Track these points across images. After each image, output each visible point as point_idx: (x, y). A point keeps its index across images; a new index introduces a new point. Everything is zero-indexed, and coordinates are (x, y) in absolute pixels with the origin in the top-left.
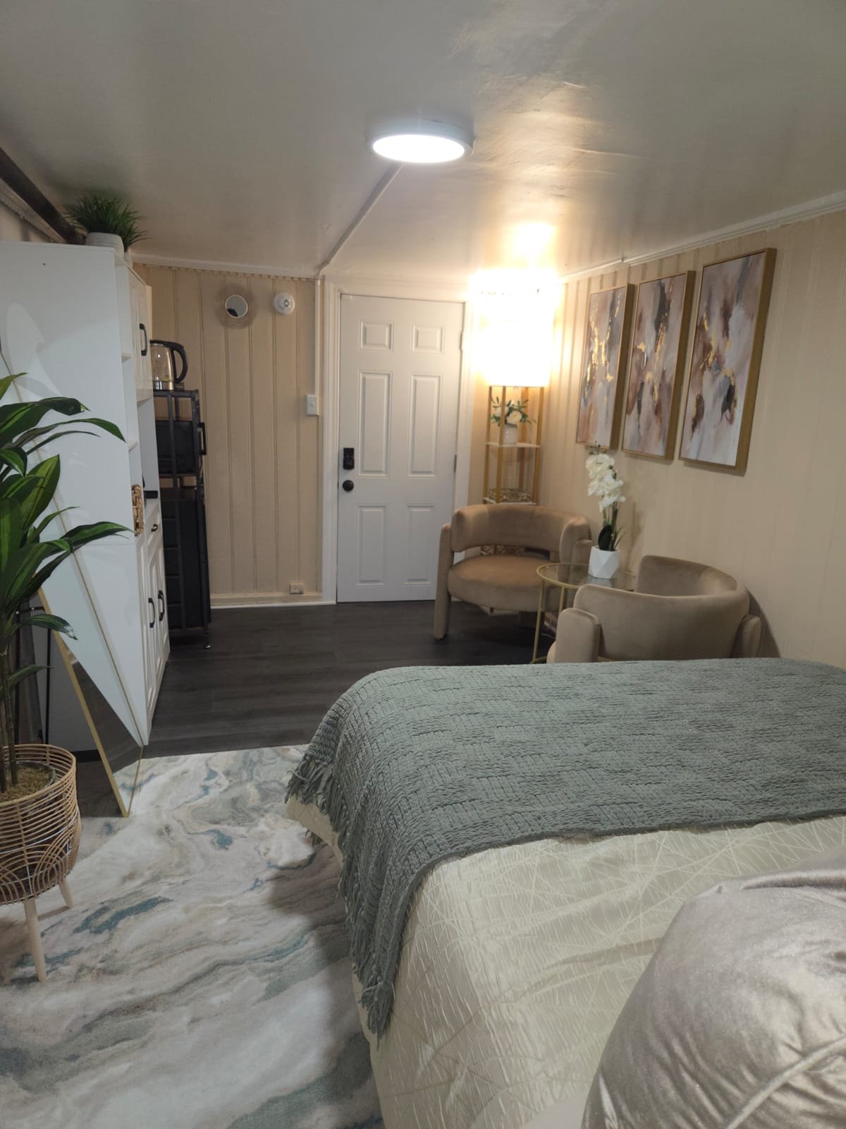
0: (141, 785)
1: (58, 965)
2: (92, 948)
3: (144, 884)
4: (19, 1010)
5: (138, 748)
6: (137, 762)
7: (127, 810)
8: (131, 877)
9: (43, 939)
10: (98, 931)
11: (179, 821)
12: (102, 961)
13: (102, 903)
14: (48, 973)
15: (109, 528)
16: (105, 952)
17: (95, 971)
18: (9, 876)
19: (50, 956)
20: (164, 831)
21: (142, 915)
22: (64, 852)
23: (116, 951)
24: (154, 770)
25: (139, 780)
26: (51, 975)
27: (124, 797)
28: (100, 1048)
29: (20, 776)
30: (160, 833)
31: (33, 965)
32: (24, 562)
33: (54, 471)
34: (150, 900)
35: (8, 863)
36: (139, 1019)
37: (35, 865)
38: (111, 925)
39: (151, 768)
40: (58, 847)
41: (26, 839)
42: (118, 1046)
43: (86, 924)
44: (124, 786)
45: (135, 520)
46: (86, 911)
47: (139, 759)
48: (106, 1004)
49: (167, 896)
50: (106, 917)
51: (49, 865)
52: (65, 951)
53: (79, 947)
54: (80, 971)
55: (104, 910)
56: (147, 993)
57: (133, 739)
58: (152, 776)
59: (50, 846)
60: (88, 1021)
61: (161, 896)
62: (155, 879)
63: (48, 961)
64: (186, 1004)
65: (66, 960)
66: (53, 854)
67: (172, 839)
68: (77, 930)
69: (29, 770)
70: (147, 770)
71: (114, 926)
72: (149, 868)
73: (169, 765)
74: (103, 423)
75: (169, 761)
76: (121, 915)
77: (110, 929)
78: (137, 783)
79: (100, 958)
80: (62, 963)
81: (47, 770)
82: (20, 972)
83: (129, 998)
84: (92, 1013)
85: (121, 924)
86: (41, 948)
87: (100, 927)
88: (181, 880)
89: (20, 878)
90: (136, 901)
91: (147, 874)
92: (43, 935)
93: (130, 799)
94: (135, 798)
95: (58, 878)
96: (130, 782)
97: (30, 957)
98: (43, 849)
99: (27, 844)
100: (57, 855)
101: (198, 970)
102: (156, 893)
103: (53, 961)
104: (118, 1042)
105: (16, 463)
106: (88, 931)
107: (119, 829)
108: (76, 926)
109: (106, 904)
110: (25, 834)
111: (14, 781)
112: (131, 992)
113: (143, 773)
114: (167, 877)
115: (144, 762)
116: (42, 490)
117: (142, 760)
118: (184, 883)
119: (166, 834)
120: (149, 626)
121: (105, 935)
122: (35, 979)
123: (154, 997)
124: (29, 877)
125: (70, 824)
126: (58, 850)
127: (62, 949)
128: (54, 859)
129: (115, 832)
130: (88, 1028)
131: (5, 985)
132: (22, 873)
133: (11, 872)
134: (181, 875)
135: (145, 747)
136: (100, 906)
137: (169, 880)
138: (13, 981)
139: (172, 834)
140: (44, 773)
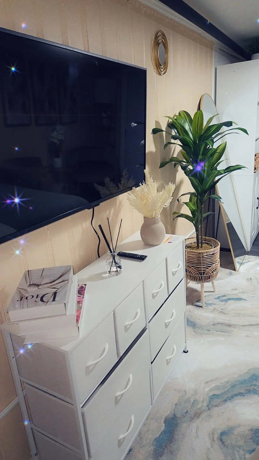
0: (244, 263)
1: (208, 306)
2: (220, 305)
3: (239, 293)
4: (196, 313)
5: (246, 251)
6: (245, 256)
7: (238, 270)
8: (235, 289)
9: (205, 298)
10: (222, 301)
11: (256, 278)
12: (221, 309)
13: (224, 294)
14: (205, 306)
15: (240, 167)
16: (223, 307)
17: (219, 311)
18: (197, 273)
19: (206, 302)
20: (249, 279)
21: (237, 301)
22: (213, 271)
23: (226, 308)
24: (250, 260)
25: (244, 261)
26: (206, 307)
27: (237, 266)
28: (216, 331)
29: (203, 245)
30: (248, 280)
31: (201, 303)
32: (210, 177)
33: (224, 147)
34: (240, 298)
35: (197, 269)
36: (229, 329)
37: (205, 272)
38: (226, 301)
39: (249, 258)
40: (211, 269)
41: (203, 264)
42: (221, 333)
43: (219, 298)
44: (238, 262)
45: (255, 167)
46: (219, 294)
47: (245, 255)
48: (220, 321)
49: (246, 299)
50: (225, 298)
51: (208, 274)
52: (211, 303)
53: (215, 303)
54: (214, 309)
55: (224, 296)
56: (234, 323)
57: (244, 248)
58: (249, 261)
59: (209, 268)
60: (214, 323)
61: (244, 298)
62: (243, 293)
63: (206, 304)
64: (246, 331)
65: (211, 305)
66: (210, 271)
67: (252, 282)
68: (216, 299)
69: (206, 245)
70: (248, 259)
71: (227, 301)
72: (242, 289)
73: (256, 259)
74: (242, 129)
75: (256, 258)
76: (230, 299)
77: (225, 302)
78: (243, 262)
79: (221, 308)
80: (210, 305)
81: (211, 245)
82: (198, 304)
83: (228, 322)
84: (216, 321)
85: (229, 301)
86: (204, 300)
87: (223, 300)
88: (252, 295)
89: (200, 275)
90: (235, 297)
91: (241, 291)
92: (205, 296)
93: (239, 266)
94: (242, 266)
95: (211, 279)
96: (241, 261)
97: (201, 301)
98: (208, 268)
99: (203, 265)
100: (211, 272)
101: (251, 323)
102: (242, 297)
103: (208, 304)
104: (222, 332)
105: (211, 144)
106: (219, 300)
107: (234, 275)
108: (215, 297)
109: (225, 295)
110: (203, 262)
111: (202, 247)
112: (229, 321)
113: (246, 260)
114: (247, 293)
115: (247, 256)
116: (219, 154)
117: (246, 255)
118: (253, 297)
119: (250, 280)
120: (256, 208)
121: (224, 303)
122: (201, 307)
123: (236, 325)
124: (203, 276)
125: (216, 264)
126: (211, 270)
127: (210, 302)
128: (210, 273)
129: (233, 275)
130: (214, 325)
131: (193, 305)
132: (201, 274)
133: (198, 272)
134: (252, 294)
135: (248, 252)
136: (224, 295)
137: (248, 294)
138: (196, 305)
139: (252, 281)
140: (210, 246)
